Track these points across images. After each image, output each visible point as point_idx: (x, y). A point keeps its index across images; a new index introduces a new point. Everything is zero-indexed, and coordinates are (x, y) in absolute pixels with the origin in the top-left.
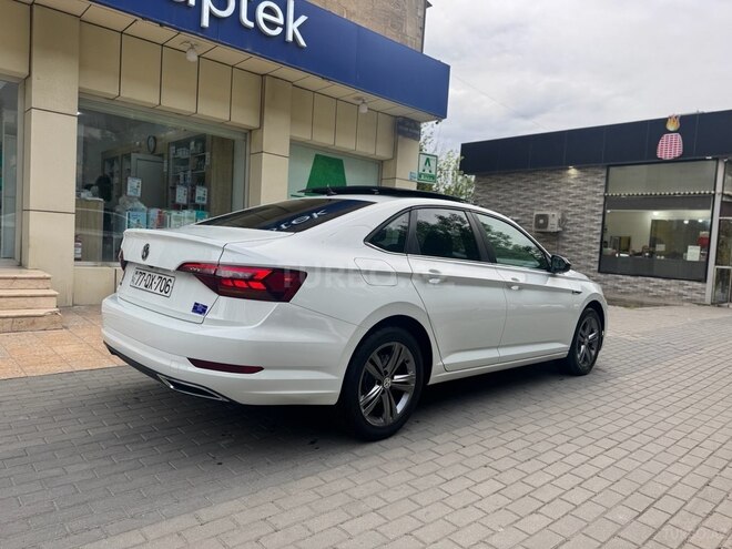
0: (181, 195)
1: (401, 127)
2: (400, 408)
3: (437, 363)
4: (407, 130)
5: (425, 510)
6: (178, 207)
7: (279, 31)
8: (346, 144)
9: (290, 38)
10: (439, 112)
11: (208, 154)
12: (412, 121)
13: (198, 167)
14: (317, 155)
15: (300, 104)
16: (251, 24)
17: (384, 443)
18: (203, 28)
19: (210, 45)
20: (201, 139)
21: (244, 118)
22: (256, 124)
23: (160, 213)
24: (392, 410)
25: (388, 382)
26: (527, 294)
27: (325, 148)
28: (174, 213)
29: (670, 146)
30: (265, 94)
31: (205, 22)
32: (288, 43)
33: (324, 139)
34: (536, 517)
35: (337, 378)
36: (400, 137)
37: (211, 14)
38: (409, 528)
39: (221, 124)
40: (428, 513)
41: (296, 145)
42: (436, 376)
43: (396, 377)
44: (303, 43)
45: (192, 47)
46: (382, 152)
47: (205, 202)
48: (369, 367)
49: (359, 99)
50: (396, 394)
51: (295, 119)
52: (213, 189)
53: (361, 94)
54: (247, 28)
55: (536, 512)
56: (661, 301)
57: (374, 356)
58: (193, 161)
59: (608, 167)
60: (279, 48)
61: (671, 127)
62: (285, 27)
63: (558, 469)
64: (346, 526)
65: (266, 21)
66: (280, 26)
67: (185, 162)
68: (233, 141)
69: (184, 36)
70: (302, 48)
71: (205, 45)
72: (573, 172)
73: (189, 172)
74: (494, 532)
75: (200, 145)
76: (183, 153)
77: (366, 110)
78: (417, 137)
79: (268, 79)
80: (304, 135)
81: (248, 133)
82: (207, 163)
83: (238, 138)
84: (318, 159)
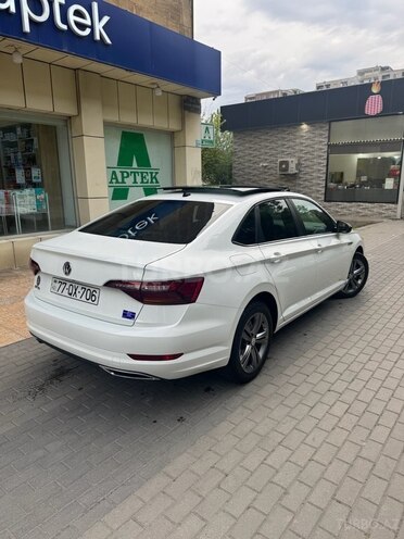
0: (20, 177)
1: (186, 104)
2: (261, 354)
3: (280, 318)
4: (190, 106)
5: (310, 437)
6: (19, 187)
7: (88, 31)
8: (146, 121)
9: (98, 38)
10: (215, 91)
11: (35, 139)
12: (194, 98)
13: (28, 150)
14: (123, 132)
15: (108, 94)
16: (65, 27)
18: (26, 33)
19: (31, 47)
20: (27, 126)
21: (64, 108)
22: (76, 114)
23: (6, 193)
24: (257, 357)
25: (254, 340)
27: (130, 126)
28: (18, 193)
29: (374, 105)
30: (79, 86)
31: (27, 28)
32: (96, 41)
33: (128, 119)
34: (379, 428)
35: (227, 349)
36: (186, 112)
37: (31, 20)
38: (309, 455)
39: (46, 115)
40: (314, 439)
41: (107, 125)
43: (258, 336)
44: (109, 41)
45: (16, 51)
46: (174, 126)
47: (40, 180)
49: (153, 84)
50: (257, 346)
51: (105, 105)
52: (44, 168)
53: (155, 80)
54: (62, 31)
55: (377, 424)
58: (21, 144)
59: (330, 122)
60: (89, 47)
61: (375, 90)
62: (92, 27)
63: (374, 385)
64: (269, 461)
65: (77, 23)
66: (89, 27)
67: (13, 145)
68: (55, 127)
69: (8, 41)
70: (108, 45)
71: (26, 47)
72: (305, 127)
73: (19, 154)
74: (362, 447)
75: (25, 130)
76: (11, 137)
77: (160, 94)
78: (198, 111)
79: (81, 74)
80: (113, 118)
81: (68, 119)
82: (36, 147)
83: (60, 124)
84: (125, 135)
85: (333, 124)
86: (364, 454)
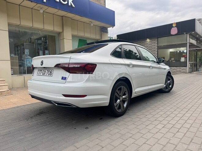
0: (41, 53)
1: (102, 30)
2: (125, 105)
3: (133, 91)
4: (104, 30)
7: (66, 2)
8: (87, 35)
9: (70, 5)
10: (113, 25)
11: (47, 41)
12: (105, 28)
13: (45, 45)
14: (79, 39)
15: (74, 24)
17: (122, 117)
18: (44, 2)
19: (46, 7)
20: (45, 37)
21: (58, 29)
22: (62, 31)
24: (123, 106)
25: (121, 98)
26: (154, 69)
27: (82, 37)
29: (174, 31)
30: (63, 22)
31: (45, 0)
32: (69, 6)
33: (81, 34)
35: (108, 97)
36: (102, 32)
39: (51, 32)
40: (147, 136)
41: (74, 37)
42: (134, 95)
43: (123, 97)
44: (74, 6)
45: (41, 8)
46: (98, 37)
48: (116, 94)
49: (90, 22)
50: (123, 101)
51: (73, 29)
52: (50, 51)
53: (91, 20)
54: (57, 2)
55: (178, 132)
56: (175, 73)
57: (117, 91)
58: (43, 44)
59: (158, 38)
60: (67, 8)
61: (174, 25)
63: (177, 119)
66: (67, 1)
67: (40, 44)
68: (55, 36)
69: (39, 5)
70: (73, 7)
71: (45, 7)
72: (148, 40)
73: (42, 47)
74: (170, 140)
75: (45, 39)
76: (40, 42)
77: (93, 25)
78: (107, 32)
79: (64, 17)
80: (75, 33)
81: (59, 34)
82: (48, 43)
83: (56, 35)
84: (80, 40)
85: (159, 39)
86: (171, 142)
